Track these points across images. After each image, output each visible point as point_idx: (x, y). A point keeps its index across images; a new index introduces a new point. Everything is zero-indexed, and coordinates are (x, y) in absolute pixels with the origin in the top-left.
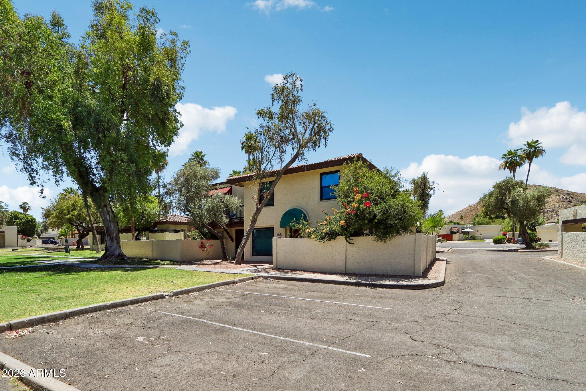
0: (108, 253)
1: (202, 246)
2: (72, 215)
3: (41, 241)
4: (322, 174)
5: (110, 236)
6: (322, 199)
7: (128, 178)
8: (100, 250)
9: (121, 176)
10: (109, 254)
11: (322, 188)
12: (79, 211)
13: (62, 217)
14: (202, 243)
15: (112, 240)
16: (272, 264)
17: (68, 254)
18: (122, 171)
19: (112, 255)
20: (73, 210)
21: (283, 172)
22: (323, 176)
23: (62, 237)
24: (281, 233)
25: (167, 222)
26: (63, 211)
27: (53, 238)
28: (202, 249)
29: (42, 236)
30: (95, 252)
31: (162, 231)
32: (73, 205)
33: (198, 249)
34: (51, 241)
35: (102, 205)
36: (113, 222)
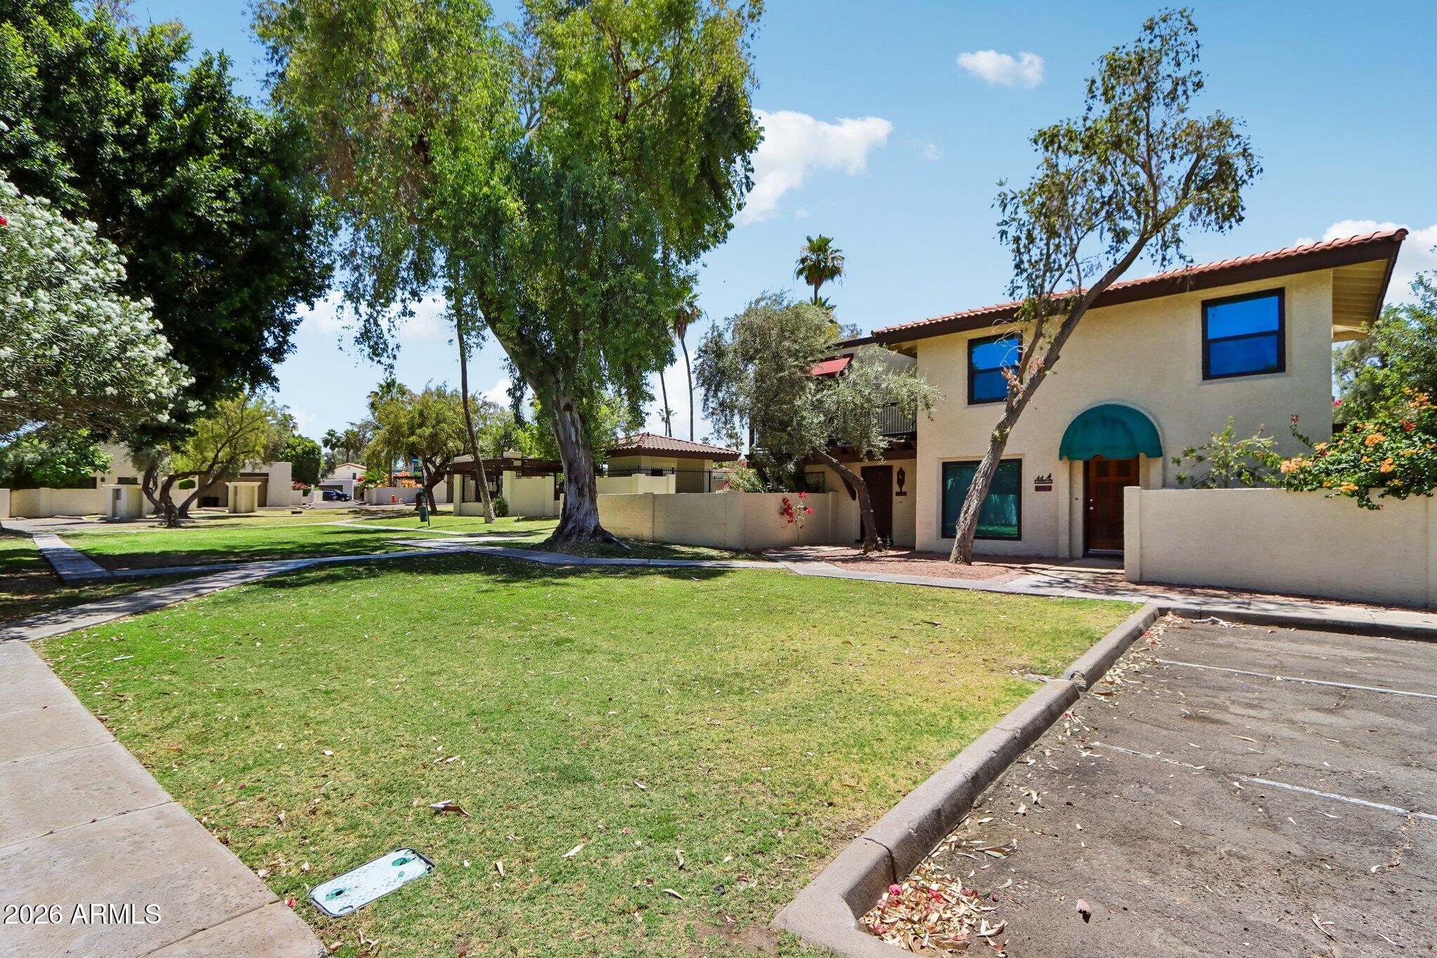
0: (570, 526)
1: (786, 510)
2: (420, 436)
3: (321, 492)
4: (1206, 304)
5: (577, 482)
6: (1208, 375)
7: (648, 332)
8: (493, 516)
9: (630, 328)
10: (574, 528)
11: (1207, 344)
12: (433, 427)
13: (398, 441)
14: (785, 501)
15: (580, 492)
16: (1122, 568)
17: (425, 523)
18: (634, 315)
19: (582, 531)
20: (421, 426)
21: (1091, 300)
22: (1210, 311)
23: (370, 485)
24: (1050, 476)
25: (640, 451)
26: (400, 426)
27: (340, 488)
28: (787, 518)
29: (322, 484)
30: (482, 519)
31: (627, 472)
32: (421, 414)
33: (777, 516)
34: (338, 494)
35: (562, 405)
36: (584, 446)
